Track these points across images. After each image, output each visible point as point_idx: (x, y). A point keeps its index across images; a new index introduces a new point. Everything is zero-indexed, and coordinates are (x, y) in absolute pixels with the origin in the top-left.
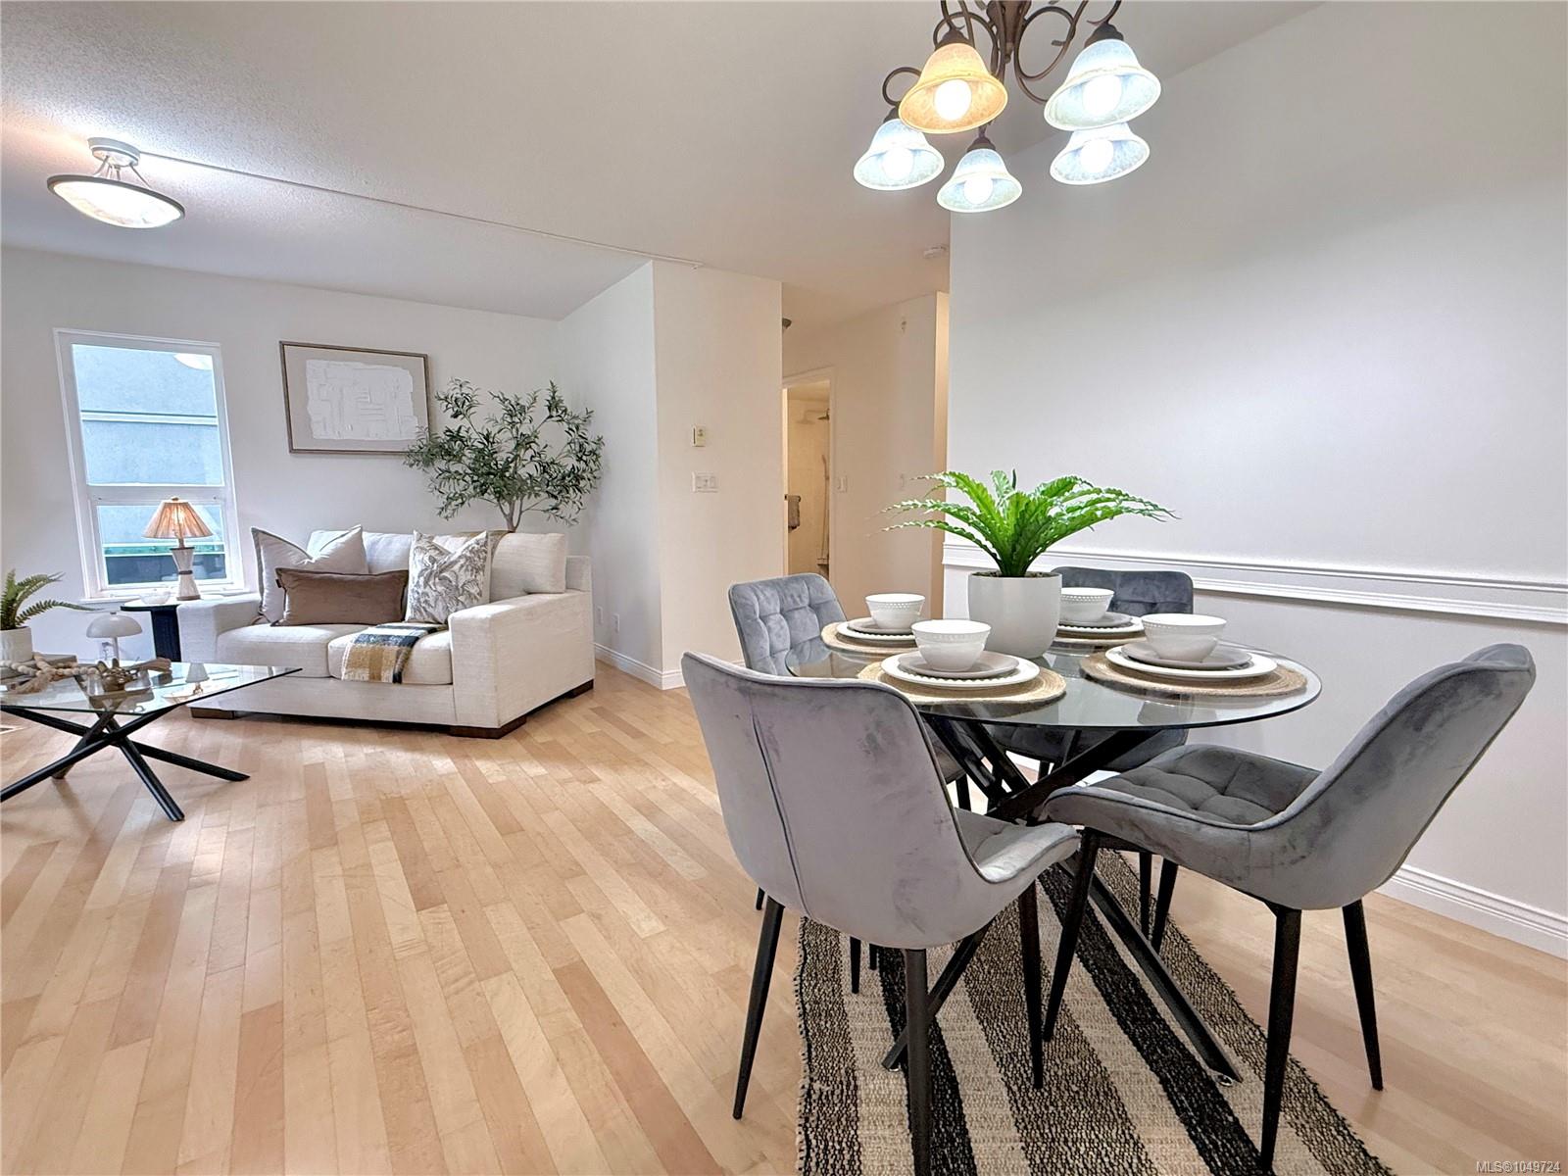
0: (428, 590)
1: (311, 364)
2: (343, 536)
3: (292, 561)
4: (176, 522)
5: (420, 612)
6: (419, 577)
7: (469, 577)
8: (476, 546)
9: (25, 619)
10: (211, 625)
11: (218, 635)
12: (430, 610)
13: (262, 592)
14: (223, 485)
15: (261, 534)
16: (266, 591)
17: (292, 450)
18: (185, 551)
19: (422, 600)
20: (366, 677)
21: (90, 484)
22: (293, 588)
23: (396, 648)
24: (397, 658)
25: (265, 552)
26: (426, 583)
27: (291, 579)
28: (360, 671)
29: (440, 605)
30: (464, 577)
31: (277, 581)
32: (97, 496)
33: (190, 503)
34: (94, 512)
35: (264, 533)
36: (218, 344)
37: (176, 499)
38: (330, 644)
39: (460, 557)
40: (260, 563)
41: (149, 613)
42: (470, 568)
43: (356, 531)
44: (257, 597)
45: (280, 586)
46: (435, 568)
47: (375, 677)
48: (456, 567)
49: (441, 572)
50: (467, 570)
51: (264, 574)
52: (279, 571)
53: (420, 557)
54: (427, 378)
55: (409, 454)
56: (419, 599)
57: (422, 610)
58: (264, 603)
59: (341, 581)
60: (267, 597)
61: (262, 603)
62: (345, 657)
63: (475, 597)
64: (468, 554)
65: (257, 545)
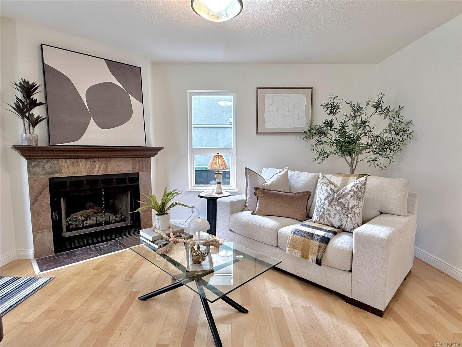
0: (330, 208)
1: (267, 96)
2: (280, 172)
3: (260, 184)
4: (217, 163)
5: (324, 219)
6: (325, 200)
7: (355, 203)
8: (360, 185)
9: (168, 209)
10: (228, 209)
11: (230, 215)
12: (330, 219)
13: (246, 196)
14: (232, 148)
15: (248, 170)
16: (248, 196)
17: (257, 133)
18: (219, 174)
19: (326, 213)
20: (299, 255)
21: (193, 148)
22: (261, 197)
23: (318, 243)
24: (319, 250)
25: (249, 179)
26: (330, 204)
27: (260, 192)
28: (296, 251)
29: (337, 217)
30: (352, 203)
31: (255, 193)
32: (195, 152)
33: (222, 155)
34: (193, 156)
35: (249, 169)
36: (235, 91)
37: (218, 154)
38: (279, 231)
39: (350, 191)
40: (247, 183)
41: (207, 199)
42: (356, 198)
43: (286, 170)
44: (244, 198)
45: (255, 196)
46: (336, 196)
47: (305, 256)
48: (348, 197)
49: (339, 199)
50: (354, 199)
51: (248, 188)
52: (256, 188)
53: (324, 188)
54: (312, 98)
55: (304, 133)
56: (324, 212)
57: (325, 218)
58: (247, 201)
59: (281, 195)
60: (249, 199)
61: (246, 201)
62: (289, 241)
63: (357, 215)
64: (355, 190)
65: (246, 175)
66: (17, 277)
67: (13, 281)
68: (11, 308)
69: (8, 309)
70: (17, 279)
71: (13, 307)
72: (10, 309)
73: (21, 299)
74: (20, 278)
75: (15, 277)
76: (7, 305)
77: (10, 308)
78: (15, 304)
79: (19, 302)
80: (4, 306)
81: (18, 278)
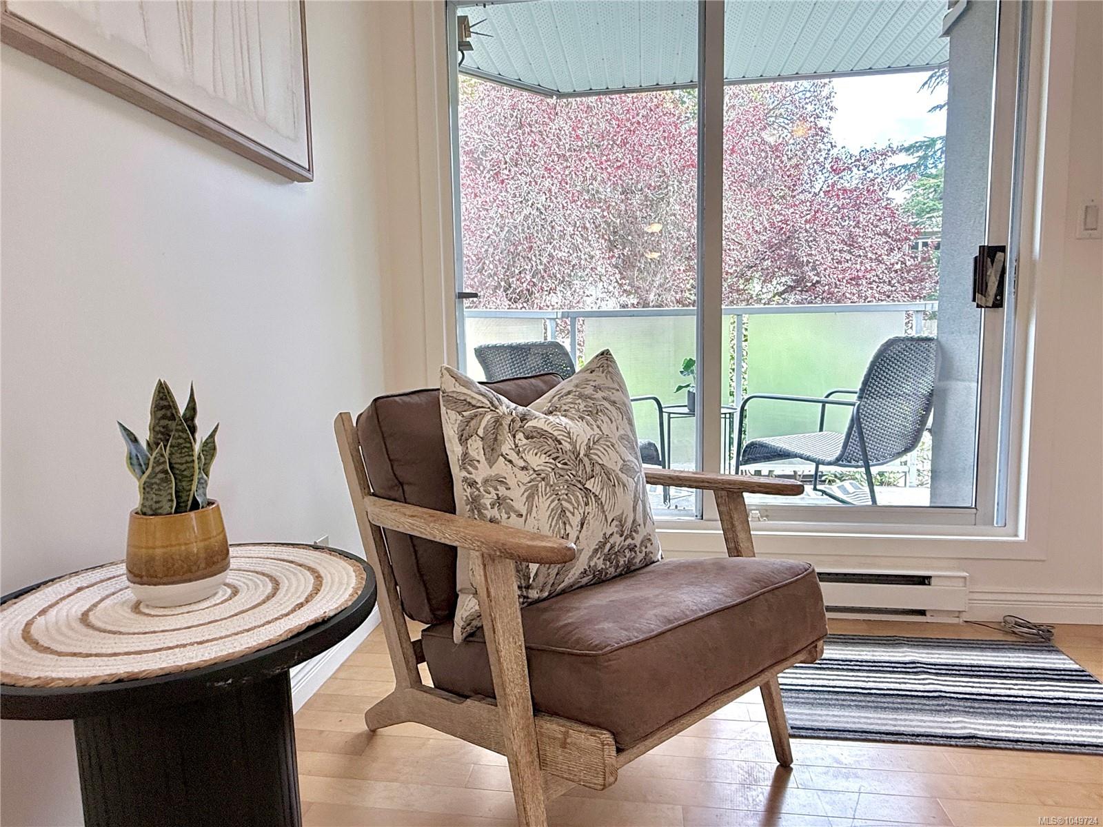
66: (1089, 676)
67: (1067, 677)
68: (966, 740)
69: (960, 738)
70: (1084, 678)
71: (973, 742)
72: (961, 742)
73: (1017, 741)
74: (1096, 682)
75: (1083, 671)
76: (969, 725)
77: (965, 738)
78: (986, 739)
79: (1001, 744)
80: (962, 722)
81: (1088, 678)
